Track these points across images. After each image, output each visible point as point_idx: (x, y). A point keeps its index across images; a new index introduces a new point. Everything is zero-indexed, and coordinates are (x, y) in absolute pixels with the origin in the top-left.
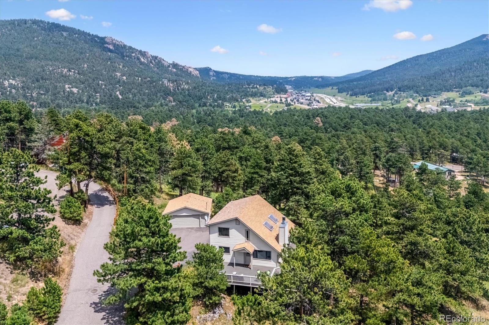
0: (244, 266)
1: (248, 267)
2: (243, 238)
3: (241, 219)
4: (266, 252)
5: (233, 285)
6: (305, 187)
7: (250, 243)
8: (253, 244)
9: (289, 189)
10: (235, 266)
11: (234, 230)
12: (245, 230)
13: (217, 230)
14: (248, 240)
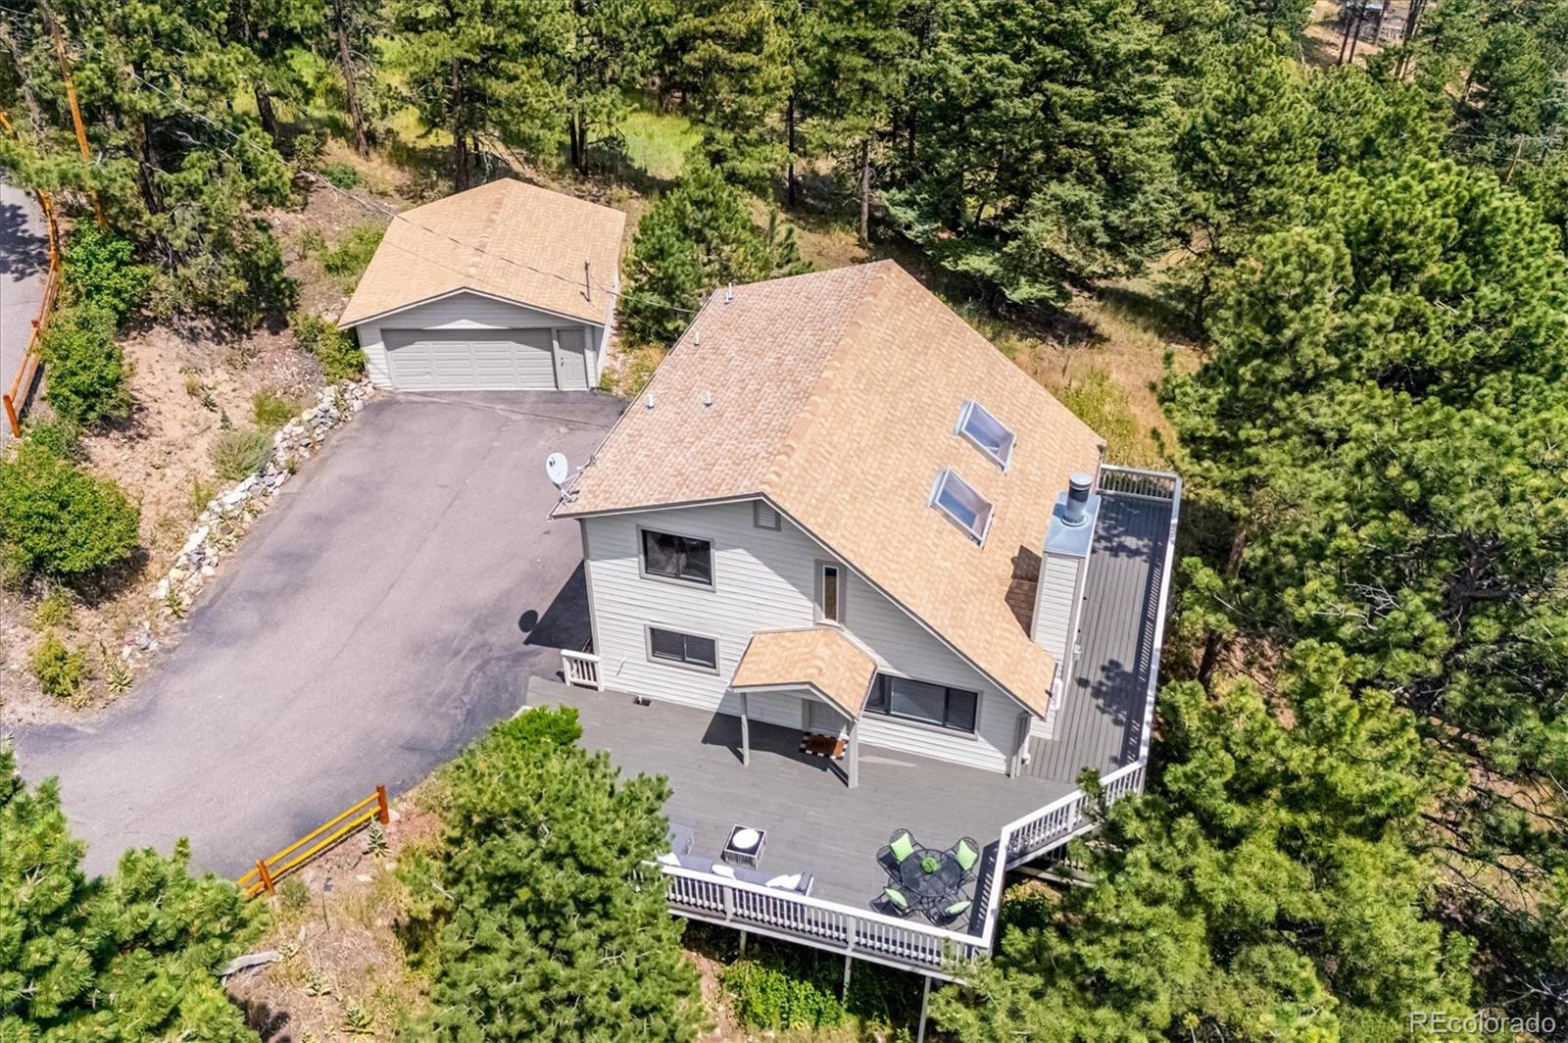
0: (798, 755)
1: (825, 764)
2: (796, 607)
3: (793, 506)
4: (948, 690)
5: (738, 932)
6: (1115, 136)
7: (847, 634)
8: (866, 639)
9: (1033, 150)
10: (746, 750)
11: (740, 554)
12: (818, 563)
13: (635, 541)
14: (830, 614)
